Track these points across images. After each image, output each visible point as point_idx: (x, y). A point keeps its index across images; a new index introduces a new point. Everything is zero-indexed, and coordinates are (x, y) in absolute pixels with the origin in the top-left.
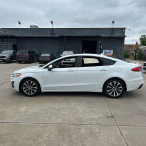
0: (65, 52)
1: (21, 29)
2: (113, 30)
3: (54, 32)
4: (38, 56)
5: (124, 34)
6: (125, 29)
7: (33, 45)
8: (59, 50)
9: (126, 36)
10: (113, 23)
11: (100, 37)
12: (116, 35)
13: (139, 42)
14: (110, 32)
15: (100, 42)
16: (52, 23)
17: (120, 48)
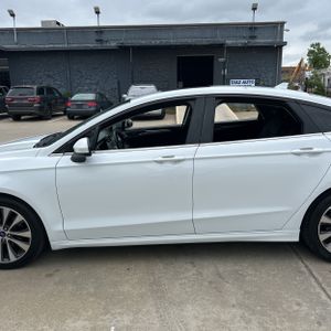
0: (134, 89)
1: (17, 29)
2: (253, 27)
3: (104, 37)
4: (65, 100)
5: (282, 37)
6: (282, 24)
7: (51, 73)
8: (119, 83)
9: (285, 43)
10: (254, 9)
11: (221, 46)
12: (261, 41)
13: (306, 61)
14: (247, 33)
15: (221, 60)
16: (98, 13)
17: (271, 74)
